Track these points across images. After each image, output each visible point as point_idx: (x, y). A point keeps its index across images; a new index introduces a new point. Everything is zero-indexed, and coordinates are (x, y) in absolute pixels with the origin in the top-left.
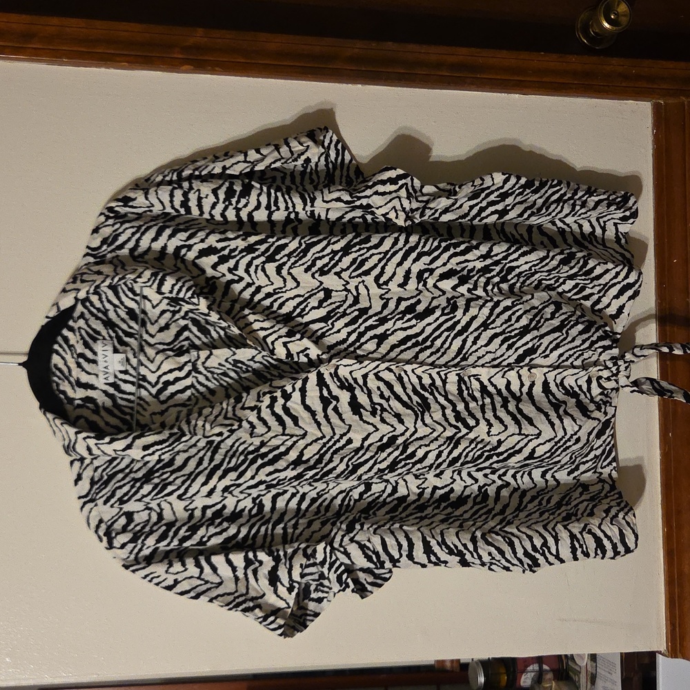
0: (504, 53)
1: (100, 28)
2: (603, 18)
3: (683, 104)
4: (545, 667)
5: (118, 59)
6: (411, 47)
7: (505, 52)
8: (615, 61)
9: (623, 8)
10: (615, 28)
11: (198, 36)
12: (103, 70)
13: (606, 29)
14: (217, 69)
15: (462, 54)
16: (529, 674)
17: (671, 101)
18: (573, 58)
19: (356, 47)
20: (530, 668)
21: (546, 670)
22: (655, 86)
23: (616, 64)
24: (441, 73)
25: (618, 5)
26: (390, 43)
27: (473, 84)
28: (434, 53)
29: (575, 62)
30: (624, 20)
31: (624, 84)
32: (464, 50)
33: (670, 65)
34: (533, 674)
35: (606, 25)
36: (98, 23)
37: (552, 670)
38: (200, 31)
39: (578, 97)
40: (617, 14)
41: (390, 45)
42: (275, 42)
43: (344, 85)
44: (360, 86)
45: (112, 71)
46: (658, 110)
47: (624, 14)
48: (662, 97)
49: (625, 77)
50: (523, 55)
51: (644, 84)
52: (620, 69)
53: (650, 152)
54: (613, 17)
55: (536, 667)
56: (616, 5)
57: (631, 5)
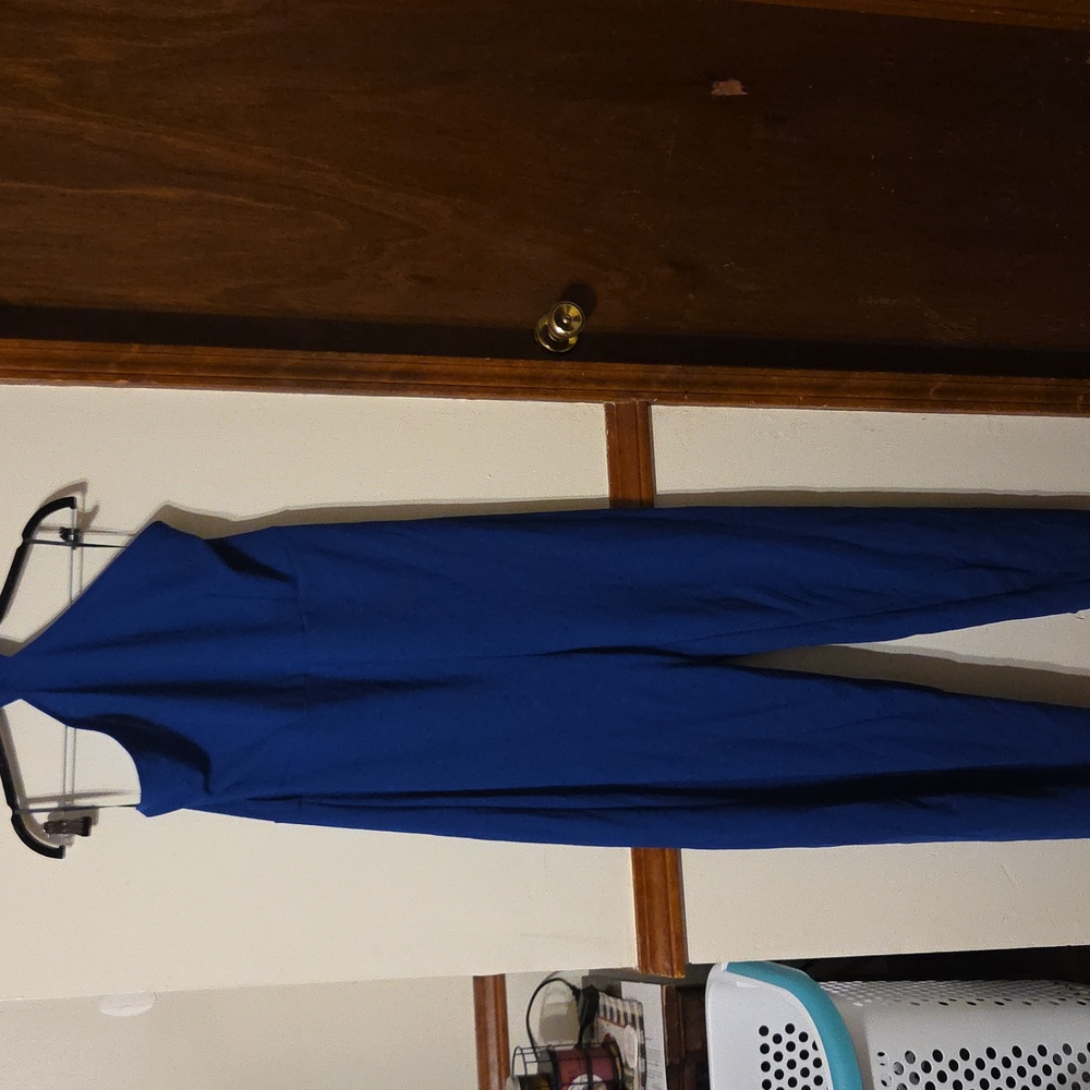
0: (449, 360)
1: (34, 347)
2: (554, 324)
3: (634, 405)
4: (596, 1078)
6: (351, 356)
7: (449, 358)
8: (563, 364)
9: (574, 311)
11: (134, 351)
12: (37, 386)
13: (559, 334)
14: (153, 382)
15: (404, 361)
16: (576, 1087)
17: (623, 402)
18: (521, 363)
19: (296, 357)
20: (577, 1080)
21: (596, 1082)
22: (604, 388)
23: (563, 368)
24: (383, 381)
25: (569, 308)
26: (331, 353)
28: (377, 361)
29: (521, 366)
30: (576, 325)
31: (572, 387)
32: (407, 358)
33: (621, 367)
34: (581, 1087)
35: (559, 330)
36: (34, 343)
37: (605, 1081)
38: (136, 347)
40: (569, 319)
41: (331, 355)
42: (212, 355)
43: (284, 394)
44: (301, 395)
45: (47, 387)
46: (608, 409)
47: (576, 319)
48: (613, 398)
49: (574, 380)
50: (468, 361)
51: (593, 386)
52: (568, 373)
53: (605, 453)
54: (565, 321)
55: (584, 1078)
56: (566, 310)
57: (583, 308)
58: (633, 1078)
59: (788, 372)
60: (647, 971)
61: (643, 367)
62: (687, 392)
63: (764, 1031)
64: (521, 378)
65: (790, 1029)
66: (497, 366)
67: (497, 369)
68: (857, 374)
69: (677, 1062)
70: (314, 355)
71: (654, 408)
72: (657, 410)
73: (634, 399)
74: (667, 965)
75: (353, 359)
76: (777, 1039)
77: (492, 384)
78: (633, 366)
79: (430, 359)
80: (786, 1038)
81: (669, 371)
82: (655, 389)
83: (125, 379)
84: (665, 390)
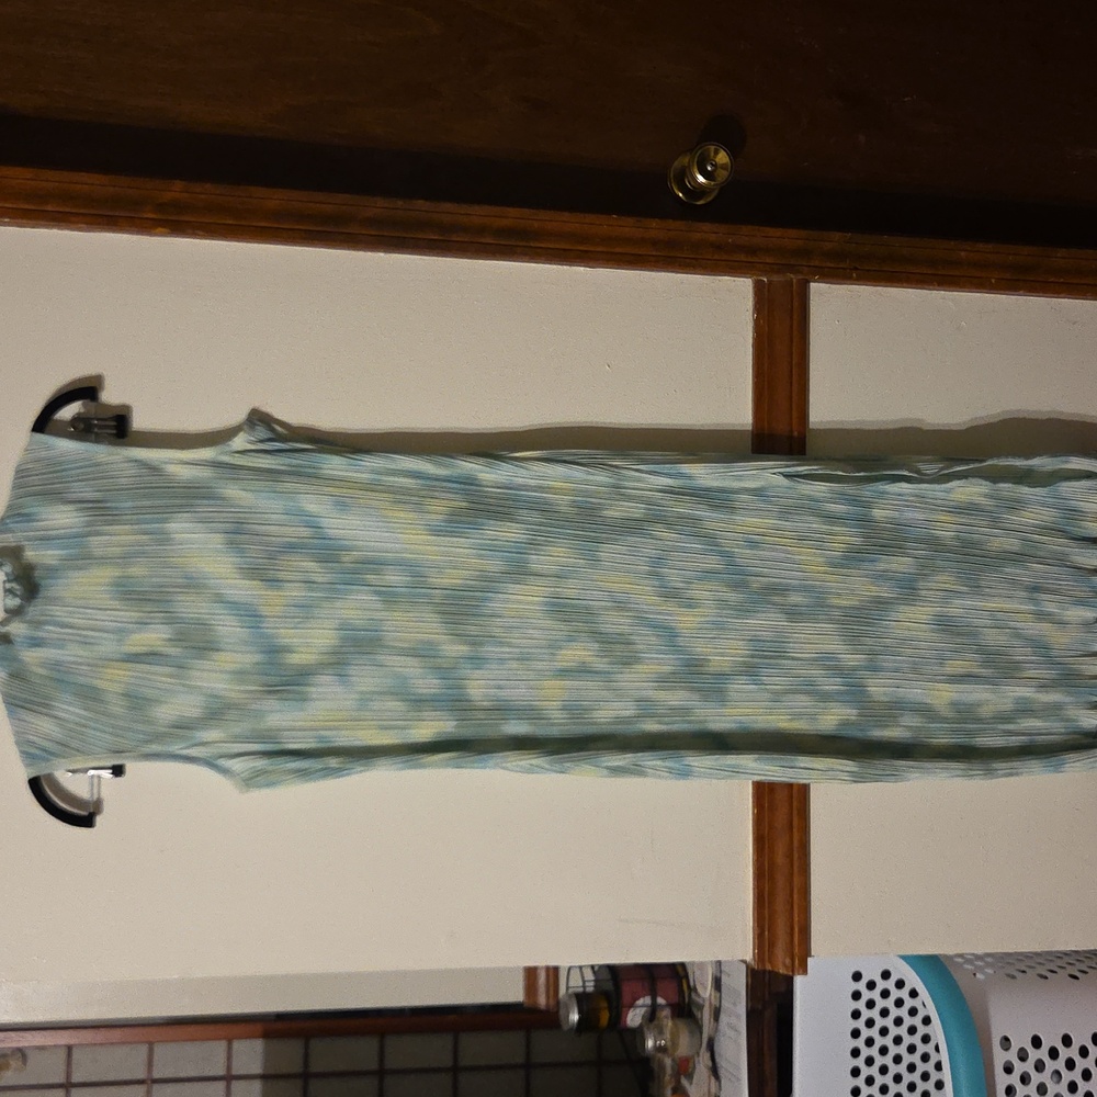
0: (566, 216)
1: (51, 179)
2: (696, 170)
3: (790, 283)
4: (660, 1001)
5: (75, 219)
6: (448, 206)
7: (566, 214)
8: (706, 226)
9: (722, 157)
10: (711, 183)
11: (176, 190)
12: (55, 231)
13: (700, 183)
15: (512, 216)
16: (638, 1011)
17: (775, 278)
18: (654, 223)
19: (377, 206)
20: (640, 1002)
21: (660, 1005)
22: (755, 259)
23: (708, 231)
24: (483, 240)
25: (716, 153)
26: (421, 202)
28: (478, 214)
29: (655, 228)
30: (722, 175)
31: (716, 257)
32: (512, 212)
33: (778, 232)
34: (644, 1010)
35: (701, 179)
36: (50, 174)
37: (670, 1005)
38: (178, 185)
40: (715, 166)
41: (421, 204)
42: (275, 198)
44: (382, 254)
45: (66, 232)
46: (759, 290)
47: (724, 167)
48: (765, 273)
49: (718, 247)
50: (590, 218)
51: (743, 257)
52: (713, 237)
53: (751, 341)
54: (709, 168)
55: (647, 1000)
56: (712, 154)
57: (733, 154)
58: (703, 1006)
59: (981, 246)
60: (764, 965)
61: (803, 233)
62: (856, 269)
63: (857, 977)
64: (655, 243)
65: (886, 975)
66: (626, 226)
67: (627, 229)
68: (1062, 252)
69: (760, 1007)
70: (400, 203)
71: (813, 286)
72: (818, 290)
73: (792, 276)
74: (788, 961)
75: (449, 211)
76: (871, 985)
77: (618, 250)
78: (792, 233)
79: (543, 215)
80: (881, 985)
81: (835, 239)
82: (817, 263)
83: (165, 227)
84: (829, 265)
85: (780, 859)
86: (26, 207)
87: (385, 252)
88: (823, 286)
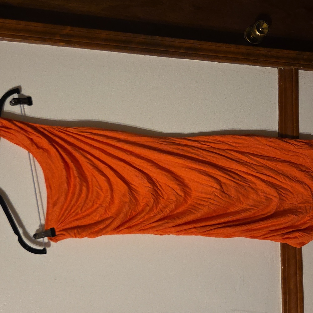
0: (210, 43)
1: (22, 24)
2: (256, 30)
3: (292, 70)
5: (30, 39)
6: (167, 39)
9: (265, 25)
10: (262, 35)
11: (68, 30)
12: (23, 44)
13: (257, 35)
14: (76, 45)
15: (191, 43)
17: (287, 68)
18: (242, 47)
19: (142, 38)
22: (279, 61)
23: (261, 50)
24: (181, 51)
26: (158, 37)
27: (196, 57)
28: (178, 42)
29: (242, 49)
30: (266, 31)
31: (265, 59)
32: (192, 41)
33: (287, 51)
35: (258, 33)
36: (22, 23)
38: (69, 28)
39: (244, 64)
40: (263, 29)
42: (104, 34)
43: (136, 55)
44: (143, 55)
45: (27, 44)
46: (280, 72)
47: (266, 28)
48: (282, 66)
49: (266, 56)
50: (219, 44)
51: (274, 60)
52: (264, 52)
53: (277, 90)
54: (261, 30)
56: (262, 24)
57: (269, 24)
61: (296, 52)
66: (232, 47)
70: (150, 37)
71: (300, 71)
73: (292, 67)
75: (168, 41)
77: (229, 56)
78: (292, 52)
79: (202, 43)
81: (308, 55)
82: (302, 63)
83: (64, 43)
84: (306, 63)
85: (292, 287)
86: (12, 34)
87: (144, 55)
88: (303, 71)
